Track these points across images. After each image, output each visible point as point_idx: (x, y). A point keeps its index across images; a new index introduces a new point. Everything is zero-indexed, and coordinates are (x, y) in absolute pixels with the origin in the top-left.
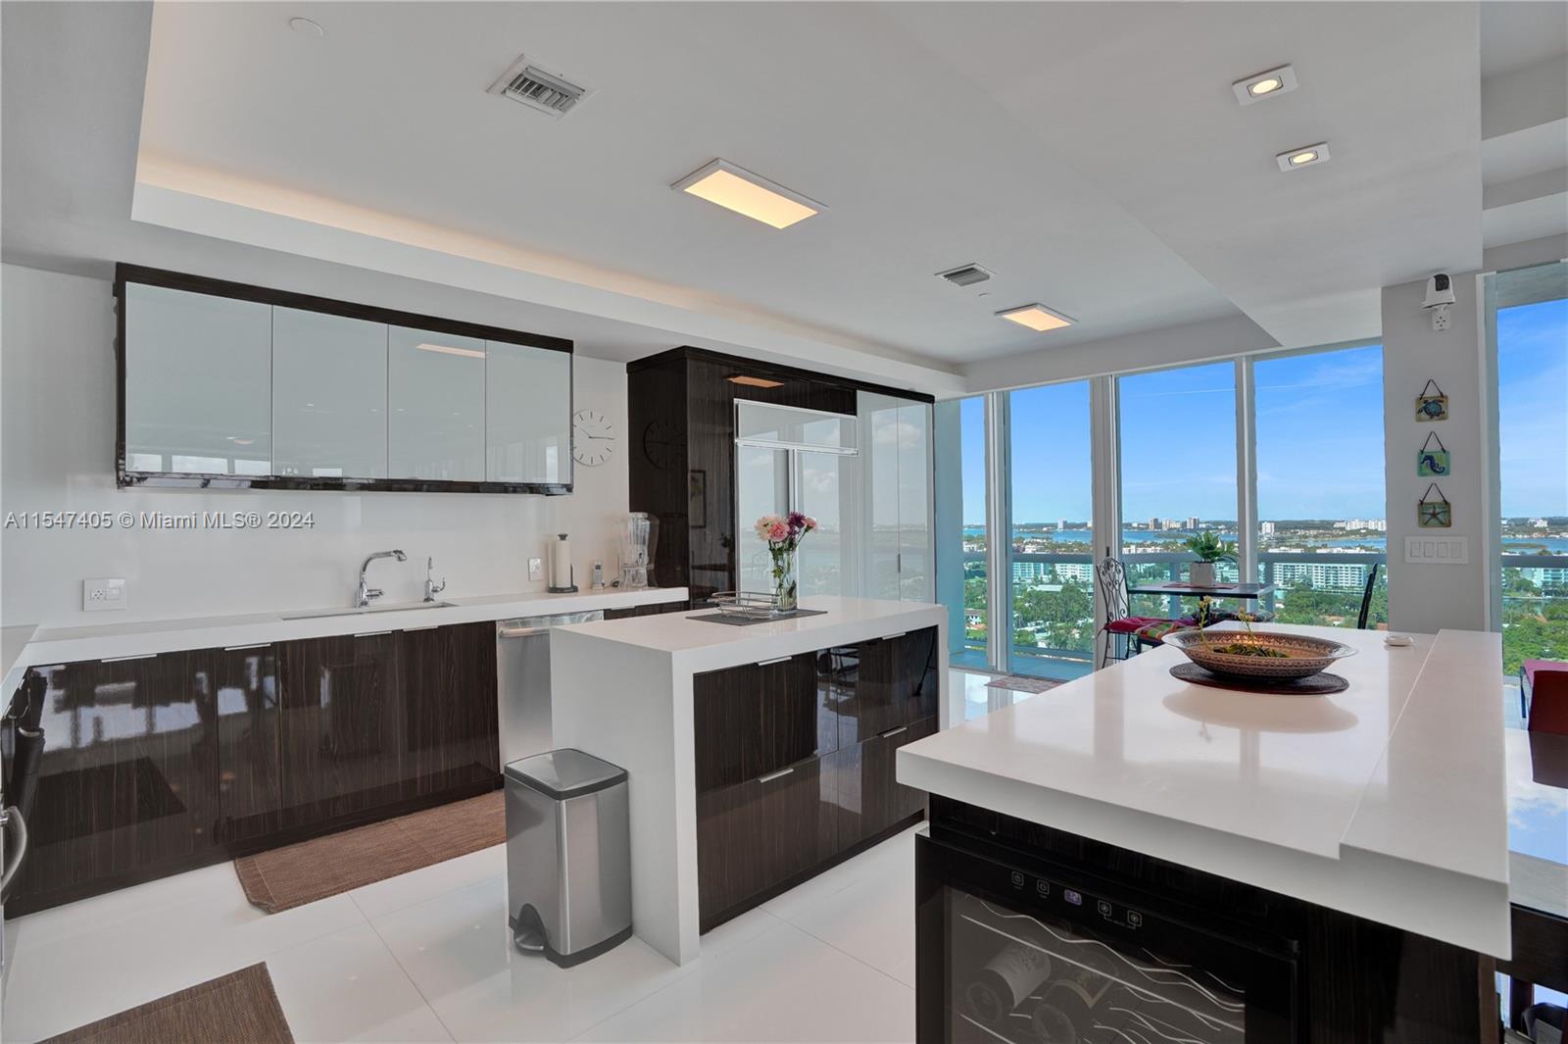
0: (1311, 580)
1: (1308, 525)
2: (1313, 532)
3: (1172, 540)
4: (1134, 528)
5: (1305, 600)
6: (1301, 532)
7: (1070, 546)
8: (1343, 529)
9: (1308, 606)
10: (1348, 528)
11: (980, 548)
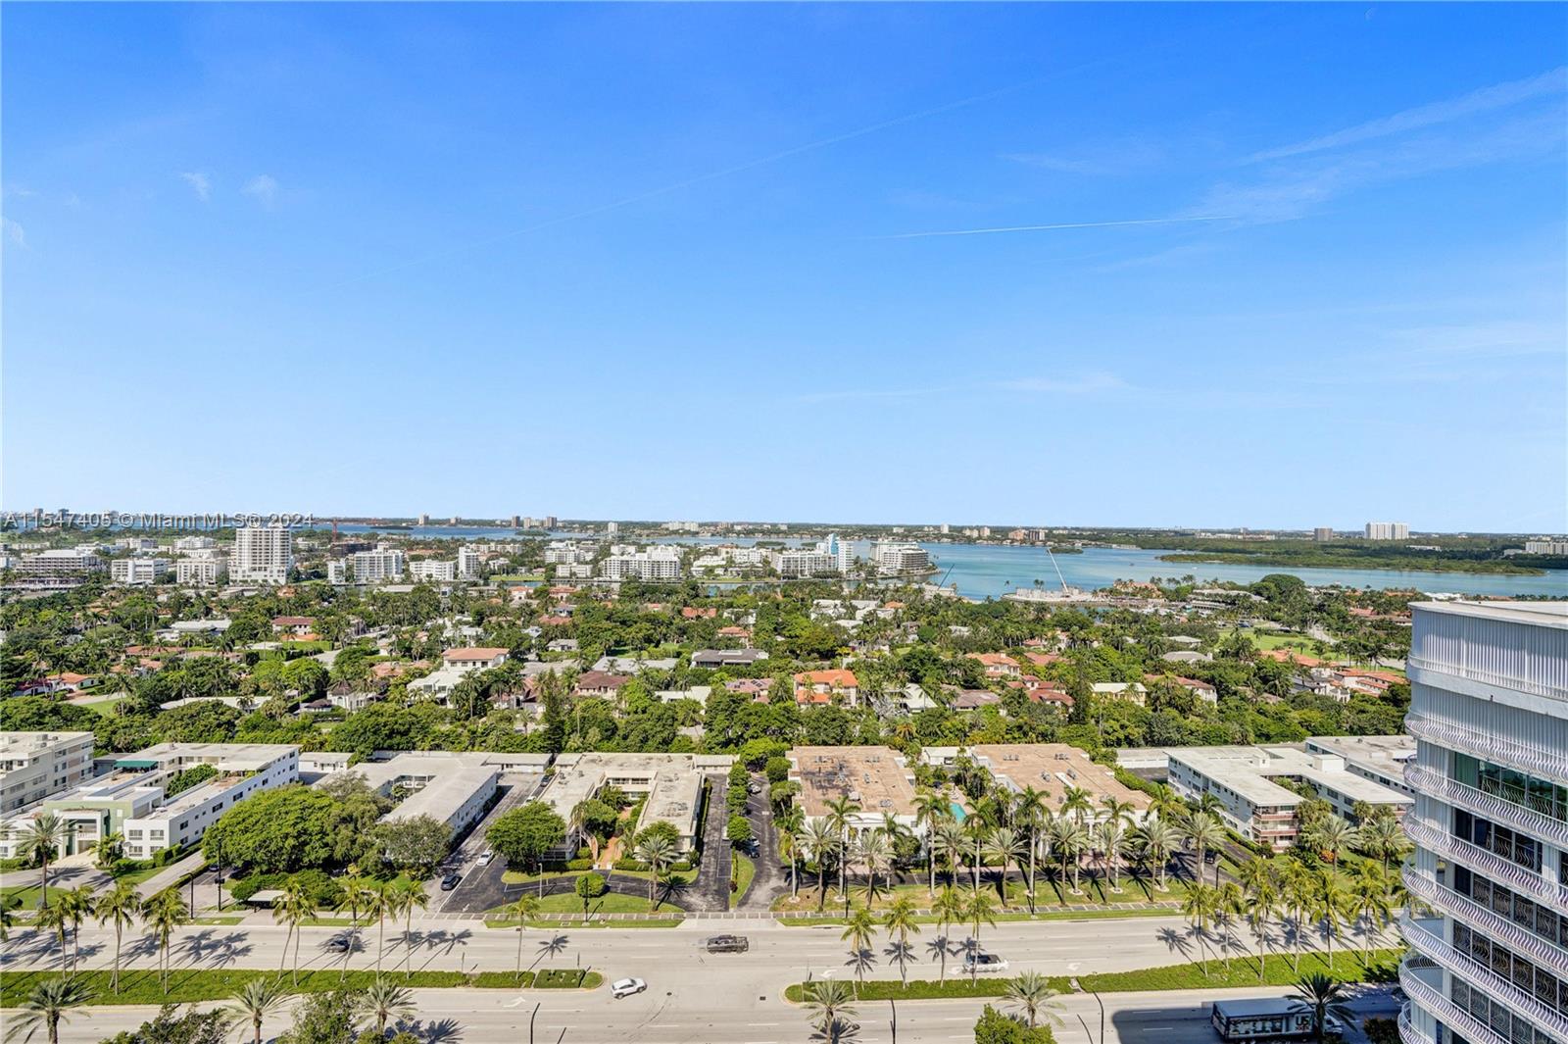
0: (640, 573)
1: (644, 526)
2: (646, 532)
3: (531, 537)
4: (498, 525)
5: (635, 591)
6: (638, 532)
7: (430, 543)
8: (667, 529)
9: (636, 596)
10: (671, 529)
11: (323, 544)
